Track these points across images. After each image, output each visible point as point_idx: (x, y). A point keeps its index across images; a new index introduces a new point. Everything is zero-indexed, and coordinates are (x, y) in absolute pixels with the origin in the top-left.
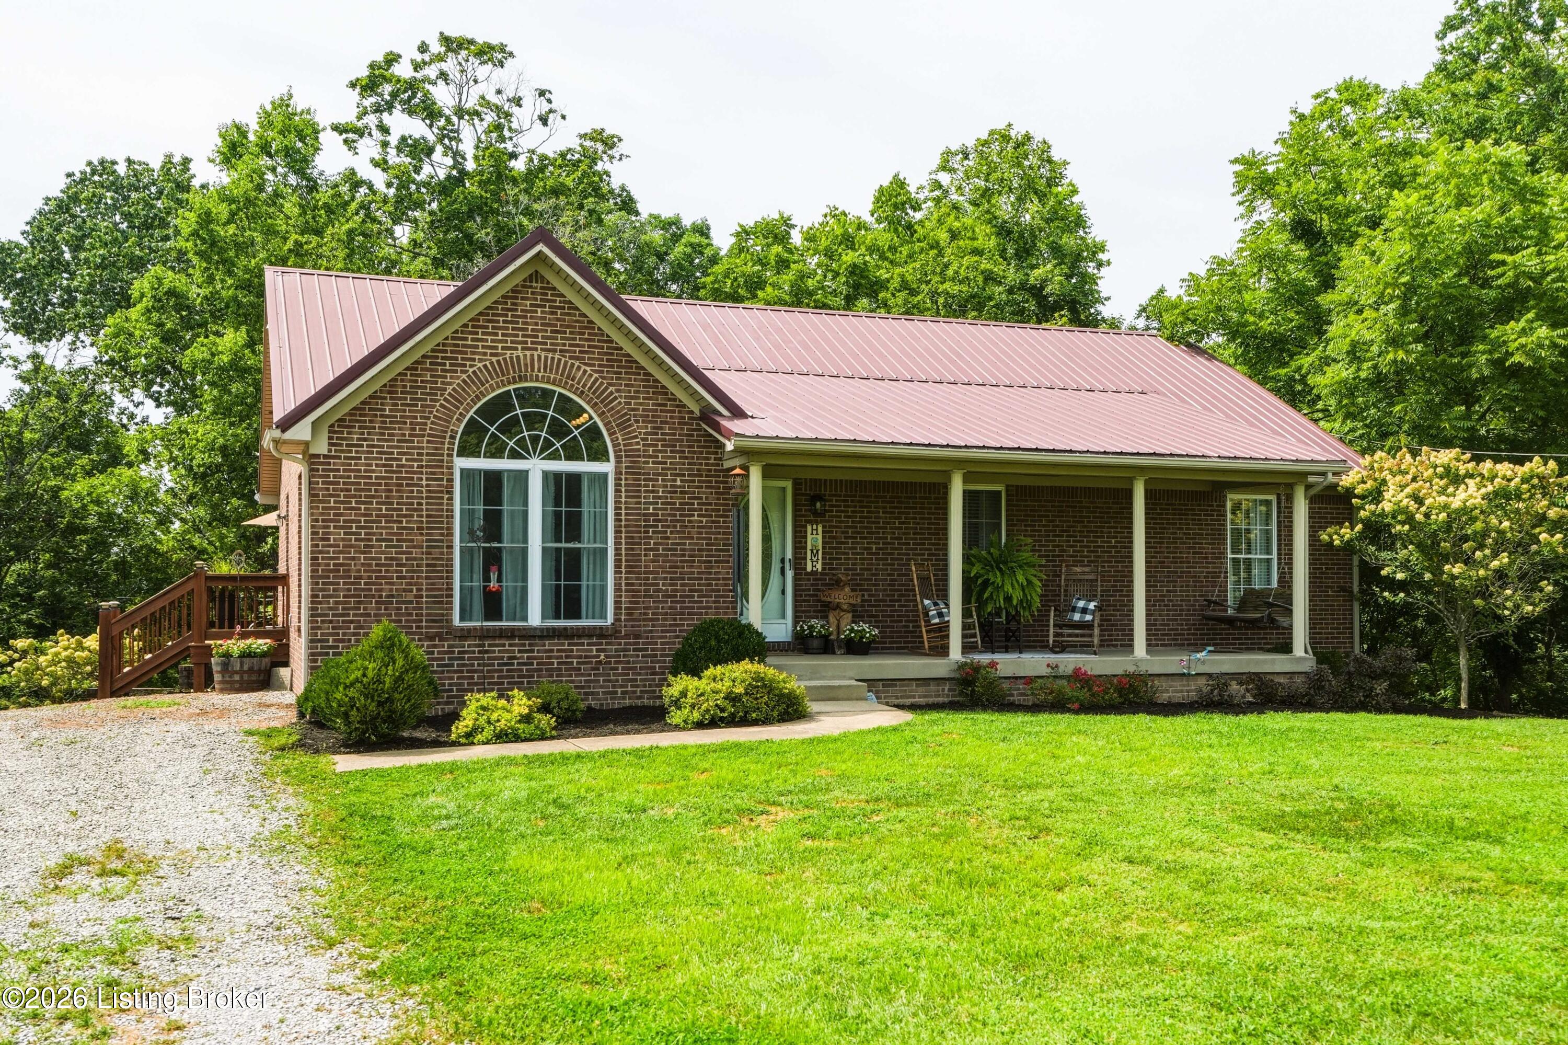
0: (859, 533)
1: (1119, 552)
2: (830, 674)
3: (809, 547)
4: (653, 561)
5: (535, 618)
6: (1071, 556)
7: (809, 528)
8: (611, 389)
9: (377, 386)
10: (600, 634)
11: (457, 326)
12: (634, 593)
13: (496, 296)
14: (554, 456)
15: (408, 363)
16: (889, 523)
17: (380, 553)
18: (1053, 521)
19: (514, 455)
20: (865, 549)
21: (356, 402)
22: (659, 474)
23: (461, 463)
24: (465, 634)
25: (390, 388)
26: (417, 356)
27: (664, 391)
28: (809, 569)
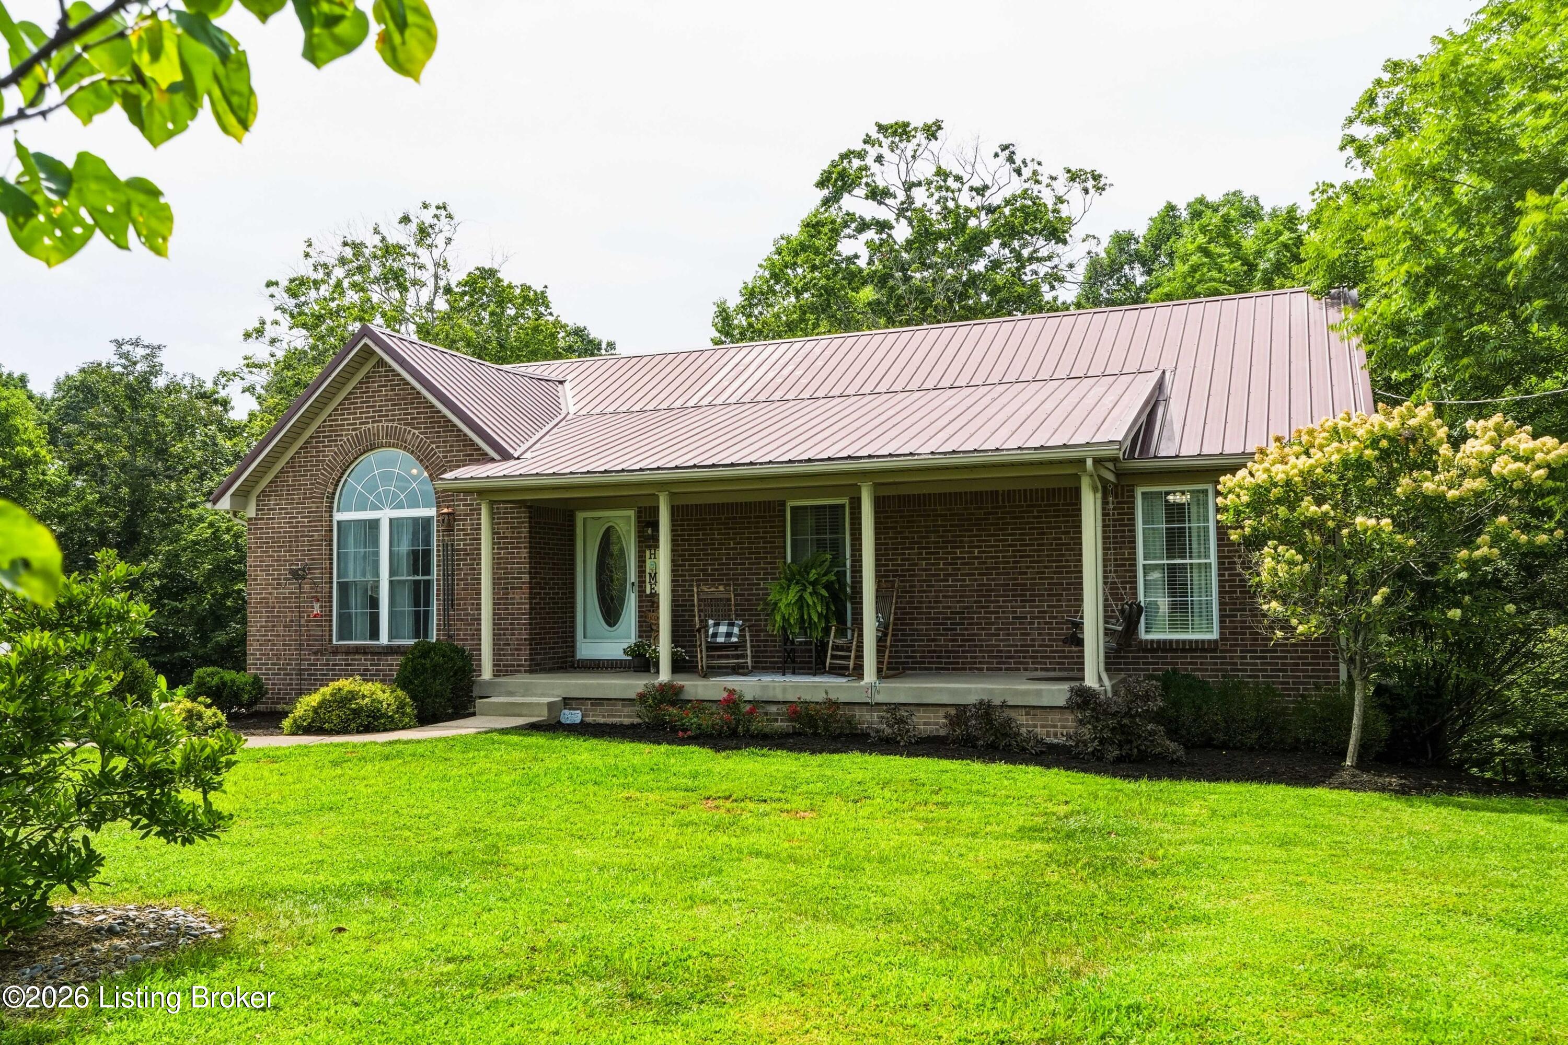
0: (694, 555)
1: (985, 563)
2: (539, 692)
3: (648, 571)
4: (464, 590)
5: (384, 638)
6: (925, 570)
7: (648, 553)
8: (434, 446)
9: (282, 464)
11: (329, 411)
13: (354, 383)
14: (400, 506)
15: (300, 443)
16: (723, 544)
18: (900, 533)
19: (373, 507)
20: (702, 570)
21: (270, 478)
22: (468, 515)
23: (338, 517)
24: (336, 650)
26: (306, 437)
28: (648, 592)
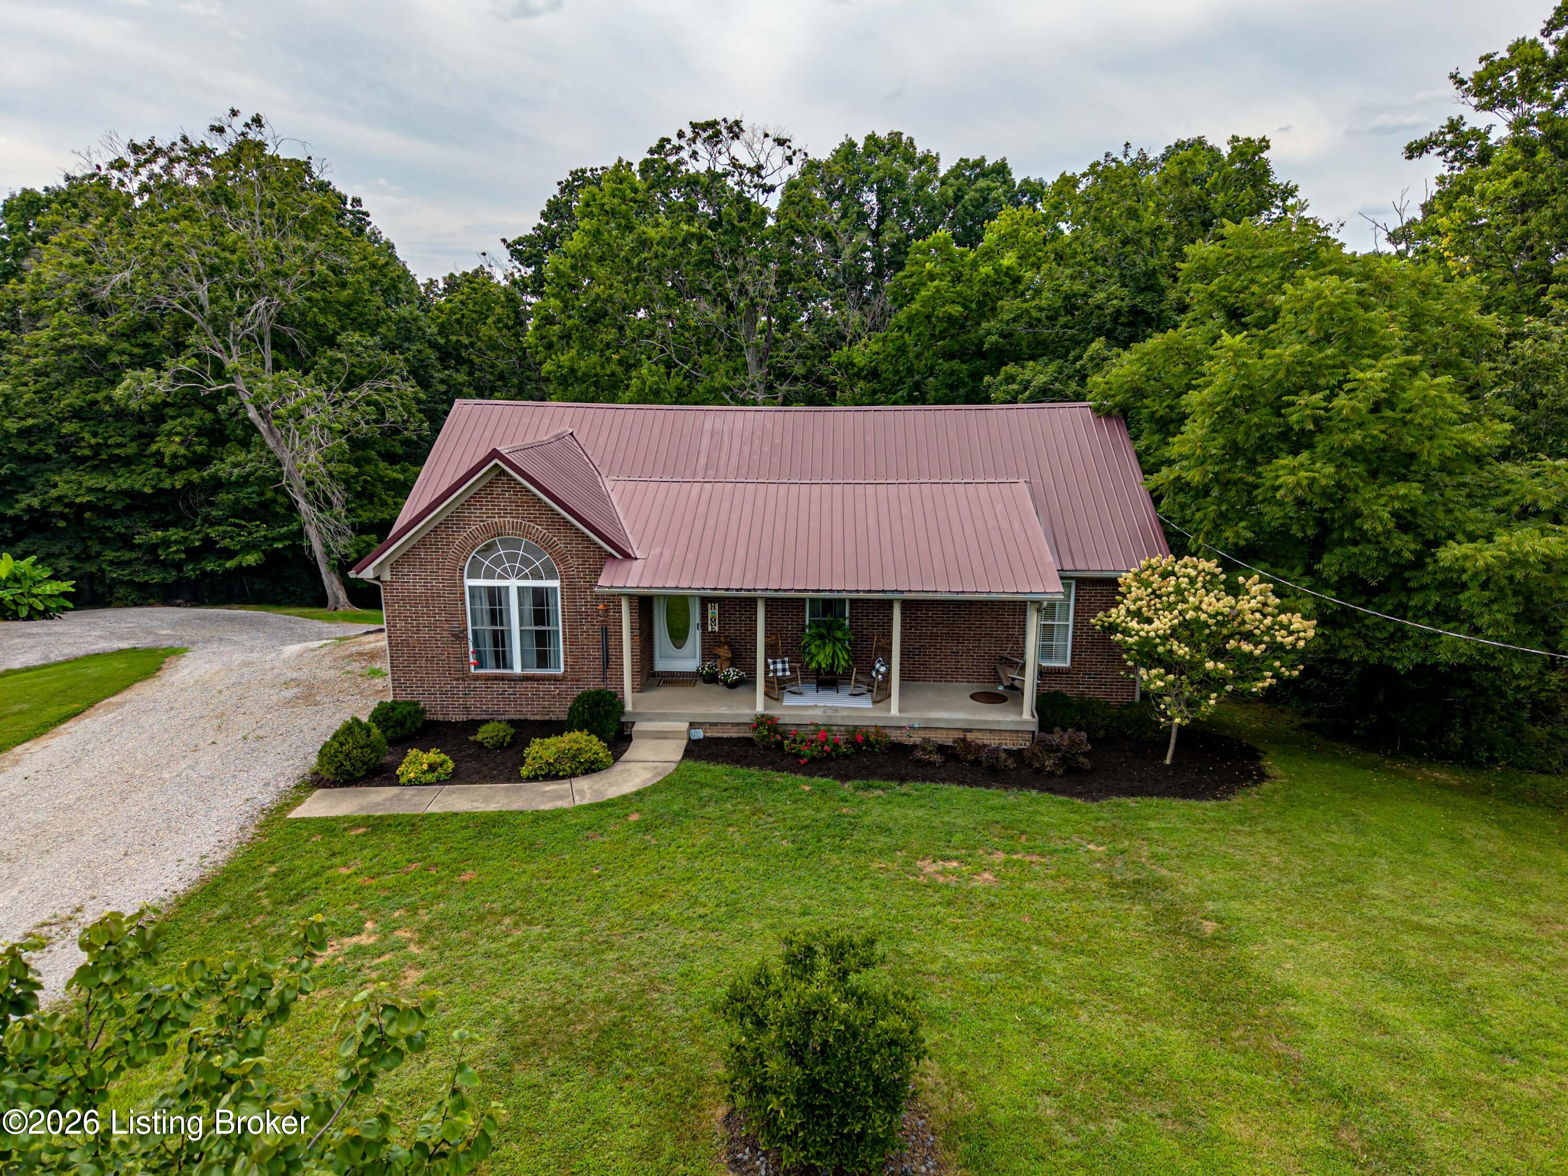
4: (586, 638)
5: (517, 669)
8: (555, 539)
9: (415, 542)
10: (555, 679)
11: (458, 505)
12: (575, 657)
13: (480, 486)
15: (432, 527)
17: (425, 634)
19: (501, 577)
21: (404, 551)
22: (588, 588)
23: (469, 582)
24: (477, 678)
25: (422, 542)
26: (436, 523)
27: (589, 539)
28: (709, 630)
